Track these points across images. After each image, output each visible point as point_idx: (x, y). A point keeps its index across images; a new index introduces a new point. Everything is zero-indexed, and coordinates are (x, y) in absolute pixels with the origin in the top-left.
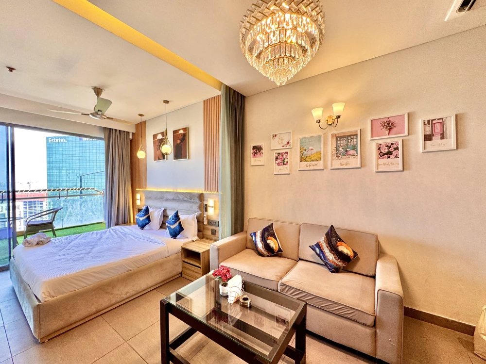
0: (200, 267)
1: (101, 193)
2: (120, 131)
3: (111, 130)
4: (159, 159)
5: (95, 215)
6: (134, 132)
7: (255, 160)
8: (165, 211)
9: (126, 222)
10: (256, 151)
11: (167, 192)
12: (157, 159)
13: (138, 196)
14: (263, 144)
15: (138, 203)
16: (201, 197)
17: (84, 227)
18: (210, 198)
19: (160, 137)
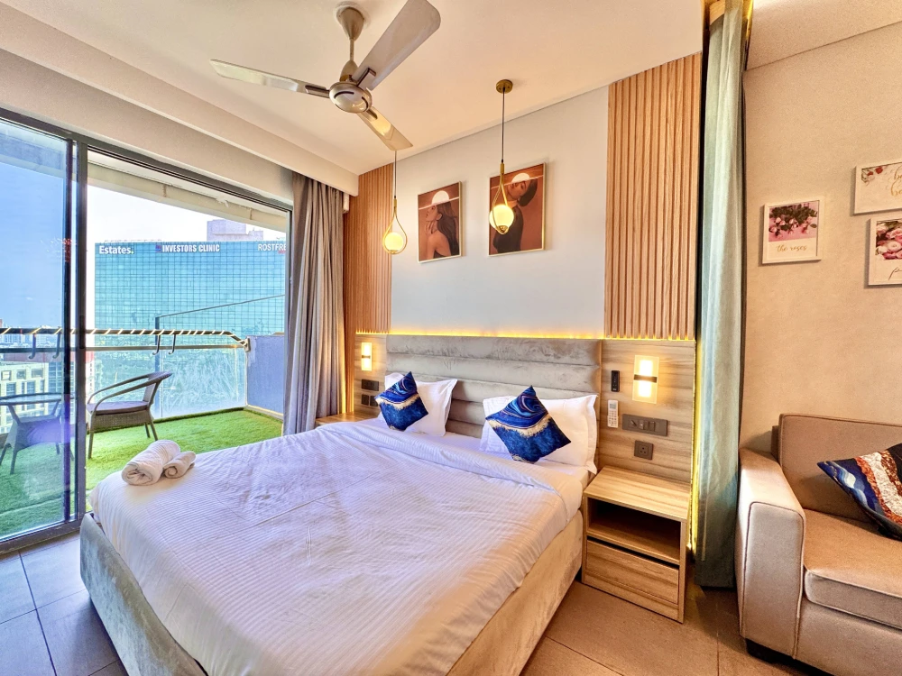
0: (677, 567)
1: (243, 343)
2: (327, 186)
3: (308, 181)
4: (437, 255)
5: (228, 391)
6: (355, 193)
7: (782, 249)
8: (459, 387)
9: (334, 410)
10: (787, 220)
11: (463, 339)
12: (431, 253)
13: (366, 348)
14: (821, 198)
15: (367, 366)
16: (599, 351)
17: (207, 417)
18: (638, 353)
19: (442, 198)
